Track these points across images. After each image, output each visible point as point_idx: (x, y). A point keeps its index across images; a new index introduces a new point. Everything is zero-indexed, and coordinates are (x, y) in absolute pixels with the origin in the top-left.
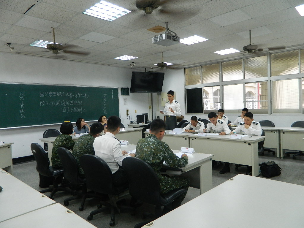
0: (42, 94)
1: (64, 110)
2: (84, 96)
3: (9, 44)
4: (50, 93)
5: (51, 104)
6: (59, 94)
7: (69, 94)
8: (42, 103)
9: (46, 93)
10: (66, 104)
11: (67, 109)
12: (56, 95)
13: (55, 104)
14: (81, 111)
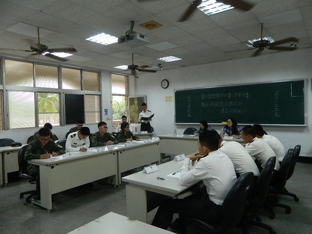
0: (203, 97)
1: (222, 111)
2: (245, 95)
3: (160, 65)
4: (209, 95)
5: (210, 105)
6: (217, 95)
7: (228, 95)
8: (203, 105)
9: (206, 95)
10: (224, 105)
11: (225, 110)
12: (215, 96)
13: (214, 105)
14: (241, 112)
